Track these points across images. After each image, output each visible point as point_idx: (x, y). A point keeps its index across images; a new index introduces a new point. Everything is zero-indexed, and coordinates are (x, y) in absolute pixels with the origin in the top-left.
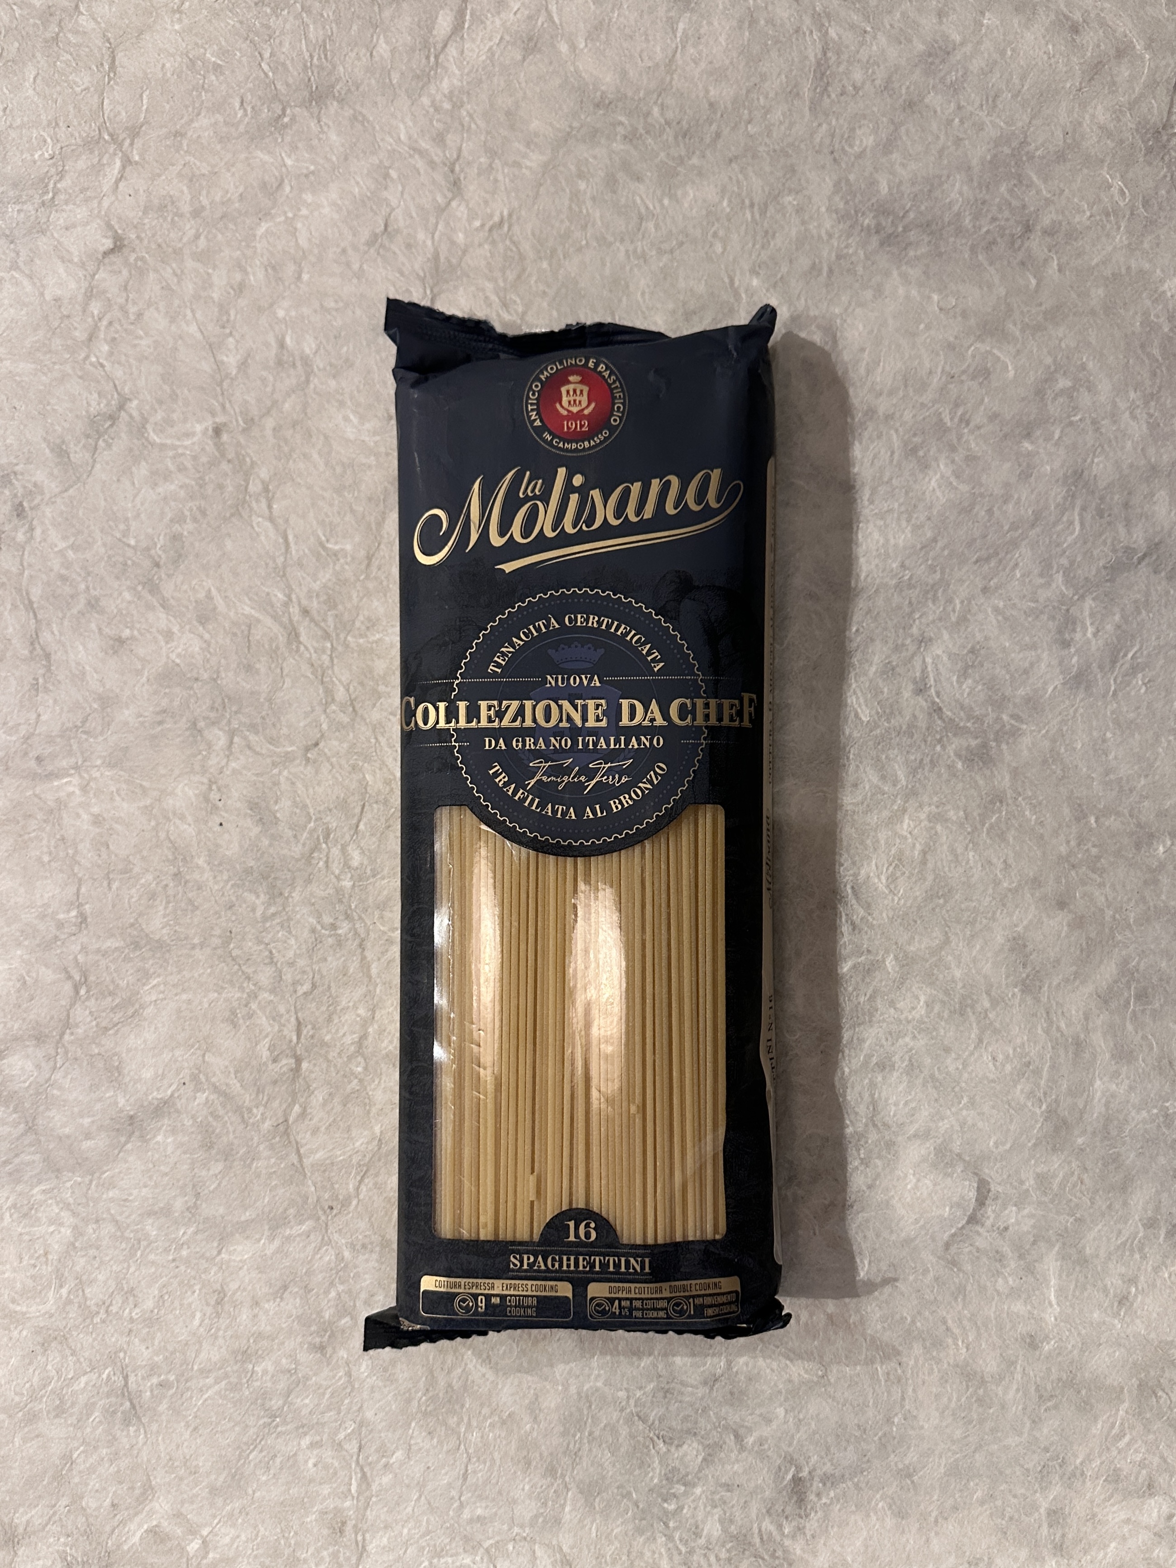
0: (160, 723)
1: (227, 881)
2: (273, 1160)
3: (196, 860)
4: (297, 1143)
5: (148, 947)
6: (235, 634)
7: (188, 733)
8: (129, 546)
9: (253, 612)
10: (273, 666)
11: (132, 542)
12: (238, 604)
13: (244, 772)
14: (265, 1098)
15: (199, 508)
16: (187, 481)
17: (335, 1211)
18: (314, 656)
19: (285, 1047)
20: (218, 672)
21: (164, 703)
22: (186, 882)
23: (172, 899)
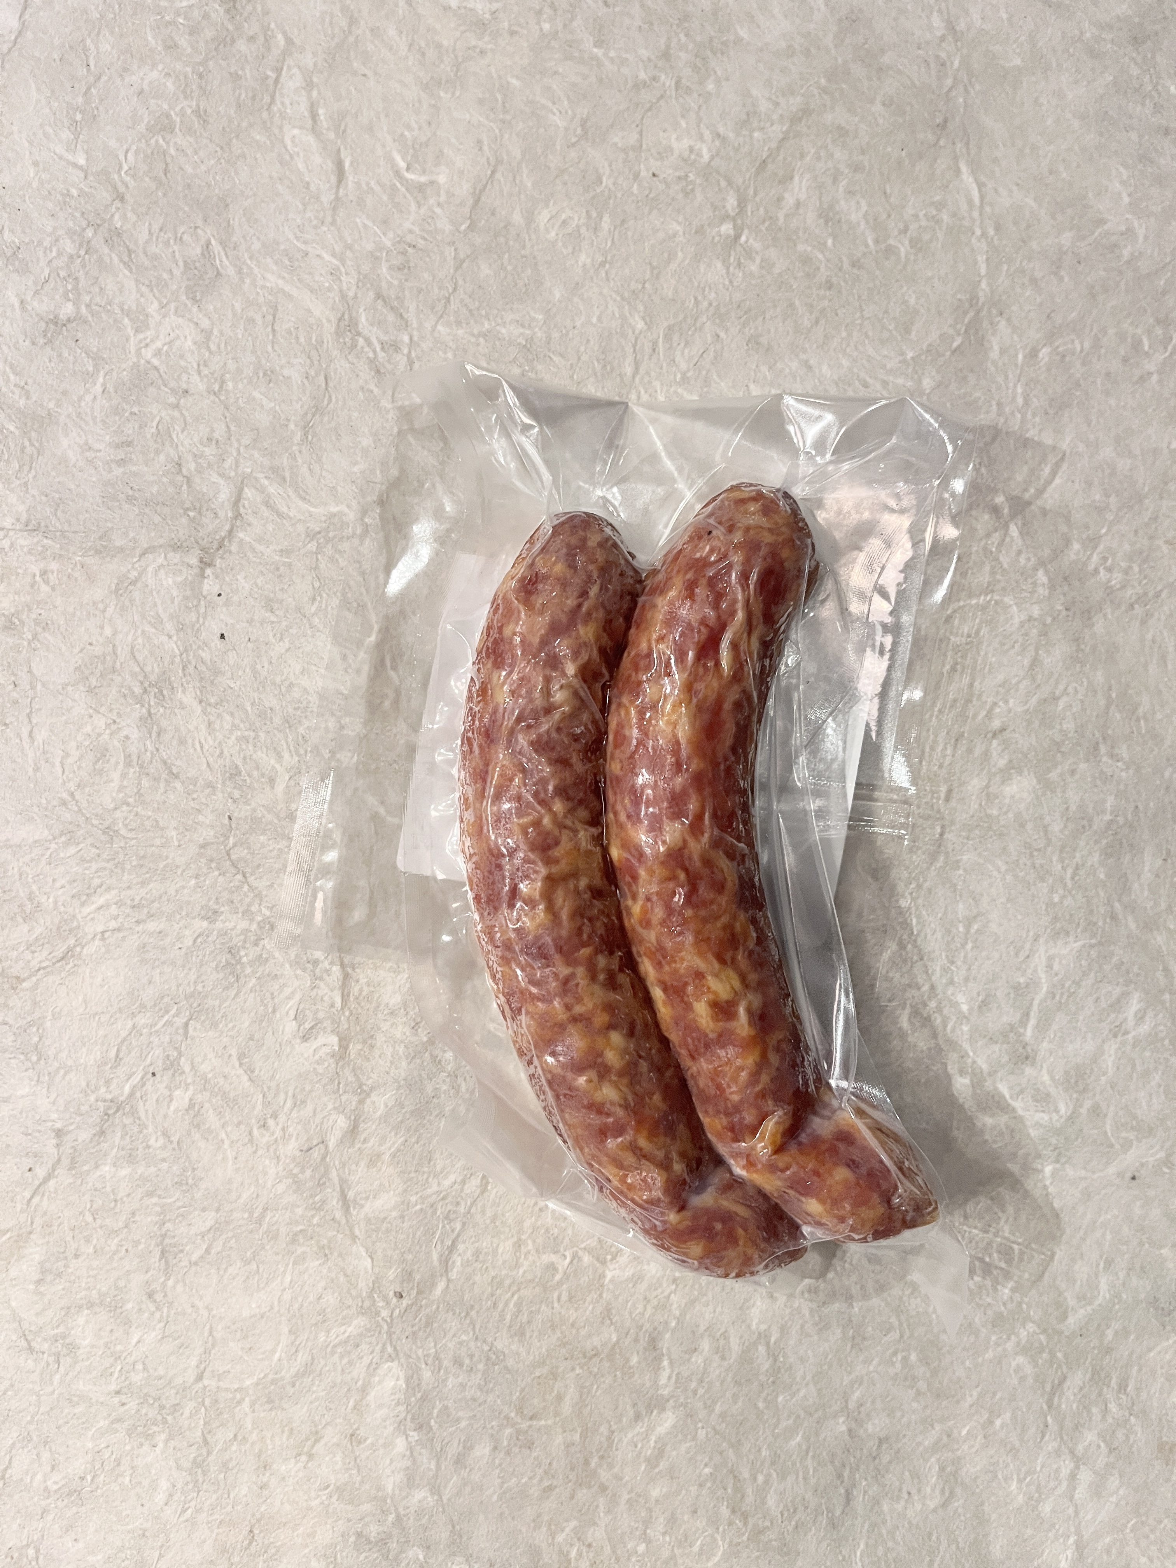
0: (121, 462)
1: (231, 732)
2: (299, 1211)
3: (180, 695)
4: (343, 1181)
5: (90, 841)
6: (252, 321)
7: (165, 480)
8: (75, 165)
9: (280, 282)
10: (313, 373)
11: (82, 162)
12: (256, 270)
13: (260, 548)
14: (289, 1104)
15: (197, 112)
16: (179, 66)
17: (405, 1302)
18: (381, 355)
19: (321, 1015)
20: (223, 382)
21: (130, 429)
22: (159, 734)
23: (134, 758)
